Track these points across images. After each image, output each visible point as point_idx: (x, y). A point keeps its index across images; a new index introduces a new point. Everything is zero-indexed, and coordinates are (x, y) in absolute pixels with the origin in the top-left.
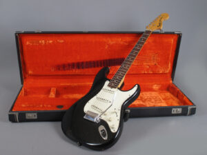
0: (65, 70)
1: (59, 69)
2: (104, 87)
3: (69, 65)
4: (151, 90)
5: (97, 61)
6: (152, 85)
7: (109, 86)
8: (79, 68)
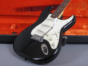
0: (22, 12)
1: (18, 11)
2: (47, 18)
3: (25, 8)
4: (82, 28)
5: (44, 6)
6: (82, 25)
7: (51, 17)
8: (31, 11)
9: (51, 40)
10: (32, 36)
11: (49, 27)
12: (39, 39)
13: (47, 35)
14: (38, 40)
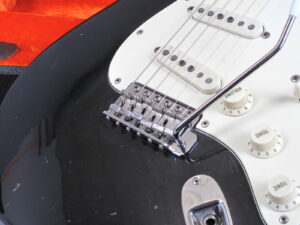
9: (257, 149)
10: (114, 95)
11: (244, 29)
12: (170, 132)
13: (230, 106)
14: (162, 135)
